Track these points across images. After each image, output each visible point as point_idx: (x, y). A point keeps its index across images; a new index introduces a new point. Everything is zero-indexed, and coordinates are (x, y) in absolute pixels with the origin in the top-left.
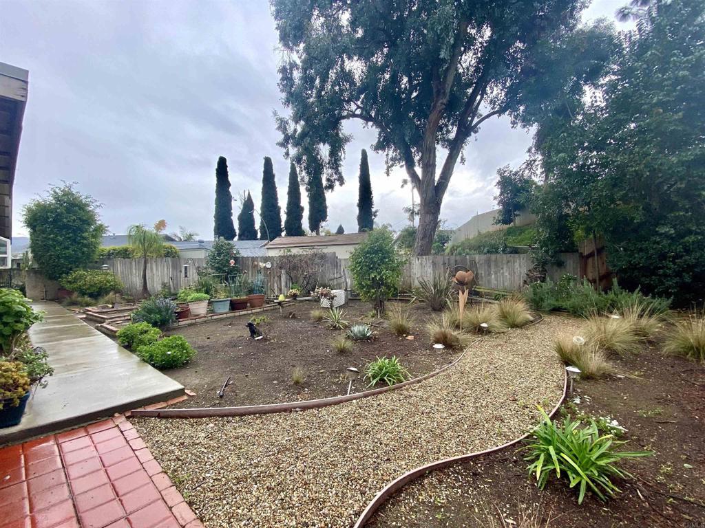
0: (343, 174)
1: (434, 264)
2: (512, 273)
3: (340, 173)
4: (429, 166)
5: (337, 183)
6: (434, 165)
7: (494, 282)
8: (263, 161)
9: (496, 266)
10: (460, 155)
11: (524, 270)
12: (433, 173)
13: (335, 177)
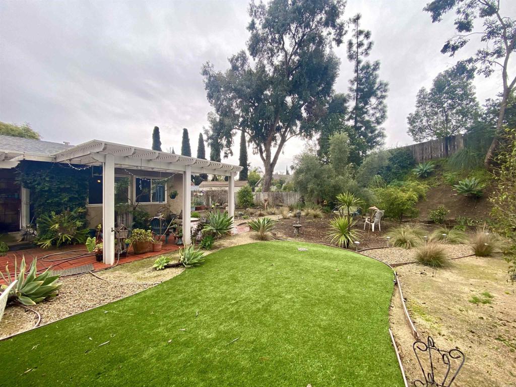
0: (233, 151)
1: (268, 195)
2: (295, 199)
3: (231, 150)
4: (268, 156)
5: (230, 155)
6: (270, 156)
7: (289, 202)
8: (183, 131)
9: (290, 196)
10: (282, 150)
11: (299, 198)
12: (270, 159)
13: (229, 152)
